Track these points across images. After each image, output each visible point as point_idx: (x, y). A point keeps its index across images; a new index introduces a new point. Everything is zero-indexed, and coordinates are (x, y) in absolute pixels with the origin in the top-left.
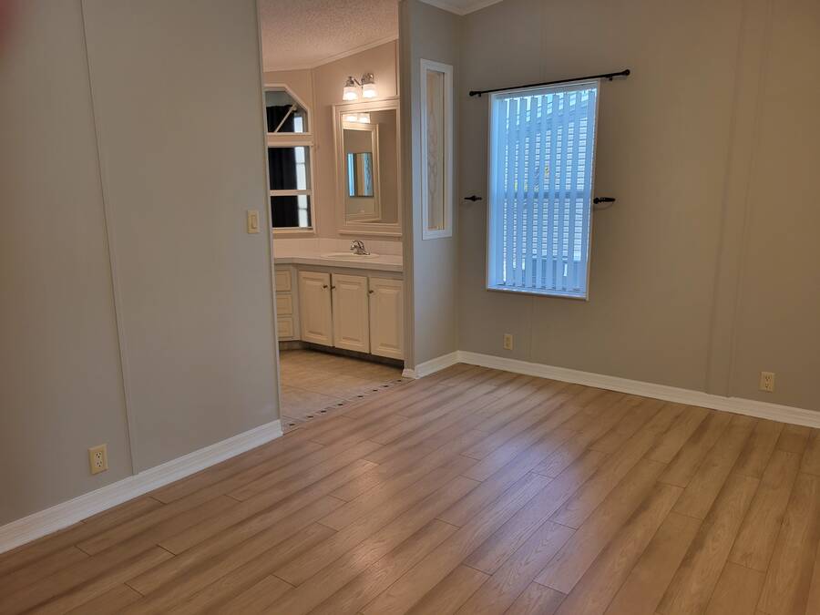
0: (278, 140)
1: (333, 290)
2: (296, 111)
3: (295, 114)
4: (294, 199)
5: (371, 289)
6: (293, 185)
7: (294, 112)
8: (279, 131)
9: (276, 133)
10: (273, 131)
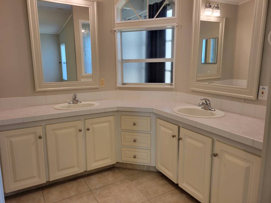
0: (156, 23)
1: (180, 141)
2: (169, 5)
3: (168, 7)
4: (163, 65)
5: (215, 152)
6: (163, 55)
7: (167, 4)
8: (157, 17)
9: (155, 19)
10: (153, 17)
